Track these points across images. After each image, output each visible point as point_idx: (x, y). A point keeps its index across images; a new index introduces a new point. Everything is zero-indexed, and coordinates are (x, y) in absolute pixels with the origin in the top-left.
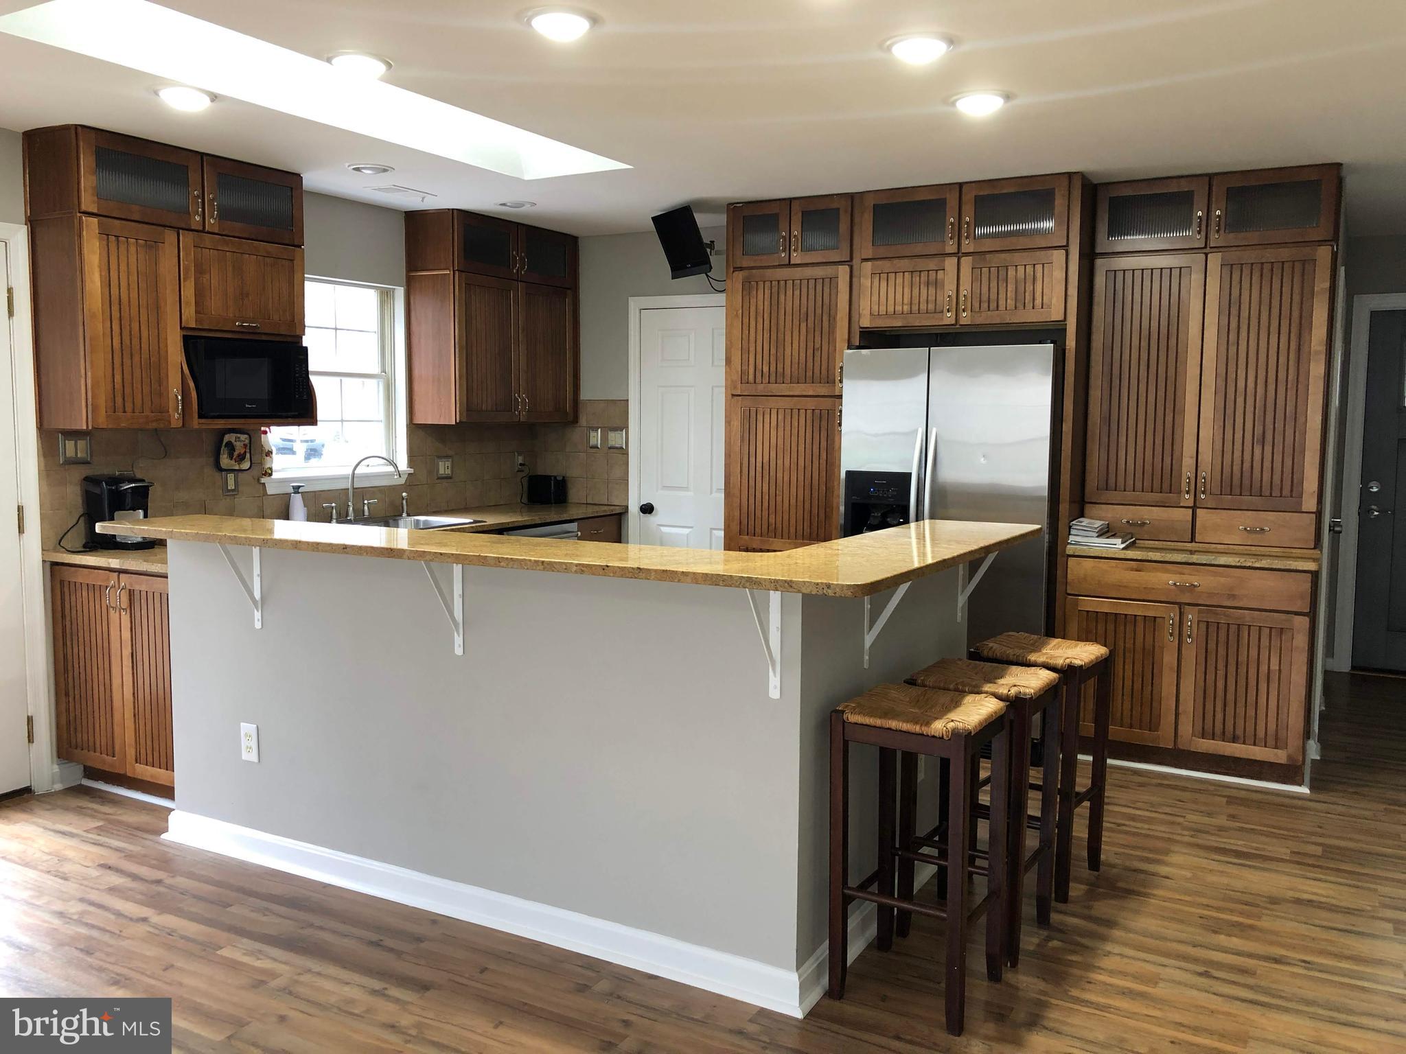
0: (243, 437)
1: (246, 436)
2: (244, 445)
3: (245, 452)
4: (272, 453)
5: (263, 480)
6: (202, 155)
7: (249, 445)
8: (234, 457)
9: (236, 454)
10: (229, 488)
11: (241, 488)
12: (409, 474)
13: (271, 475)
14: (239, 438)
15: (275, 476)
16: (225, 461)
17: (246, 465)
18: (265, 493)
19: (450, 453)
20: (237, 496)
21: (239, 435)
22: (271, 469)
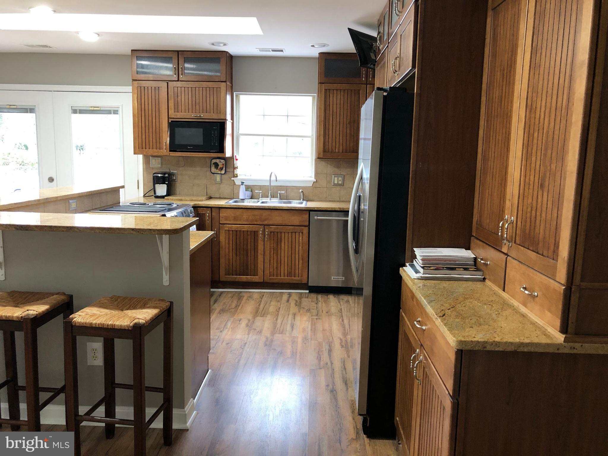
0: (222, 161)
1: (223, 160)
2: (223, 164)
3: (223, 167)
4: (237, 168)
5: (232, 179)
6: (178, 52)
7: (225, 164)
8: (218, 169)
9: (219, 167)
10: (217, 180)
11: (223, 181)
12: (314, 182)
13: (237, 177)
14: (221, 161)
15: (239, 177)
16: (213, 170)
17: (223, 172)
18: (234, 184)
19: (342, 173)
20: (222, 184)
21: (220, 160)
22: (237, 174)
